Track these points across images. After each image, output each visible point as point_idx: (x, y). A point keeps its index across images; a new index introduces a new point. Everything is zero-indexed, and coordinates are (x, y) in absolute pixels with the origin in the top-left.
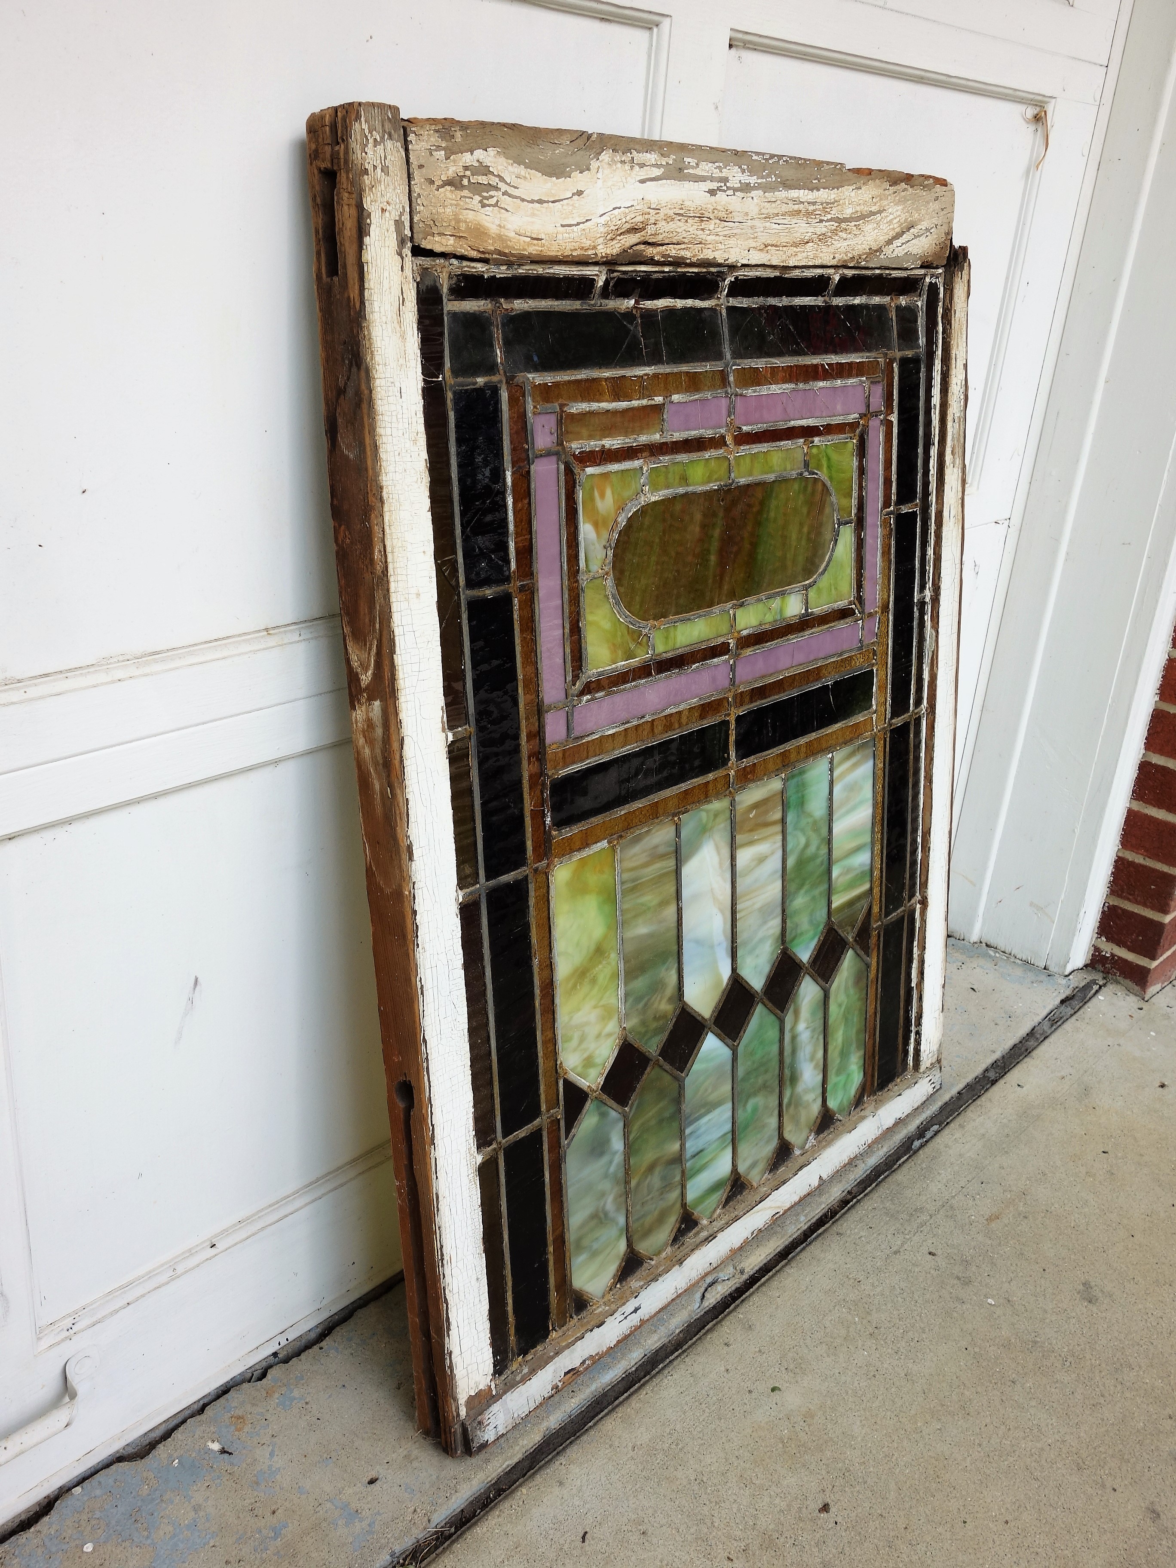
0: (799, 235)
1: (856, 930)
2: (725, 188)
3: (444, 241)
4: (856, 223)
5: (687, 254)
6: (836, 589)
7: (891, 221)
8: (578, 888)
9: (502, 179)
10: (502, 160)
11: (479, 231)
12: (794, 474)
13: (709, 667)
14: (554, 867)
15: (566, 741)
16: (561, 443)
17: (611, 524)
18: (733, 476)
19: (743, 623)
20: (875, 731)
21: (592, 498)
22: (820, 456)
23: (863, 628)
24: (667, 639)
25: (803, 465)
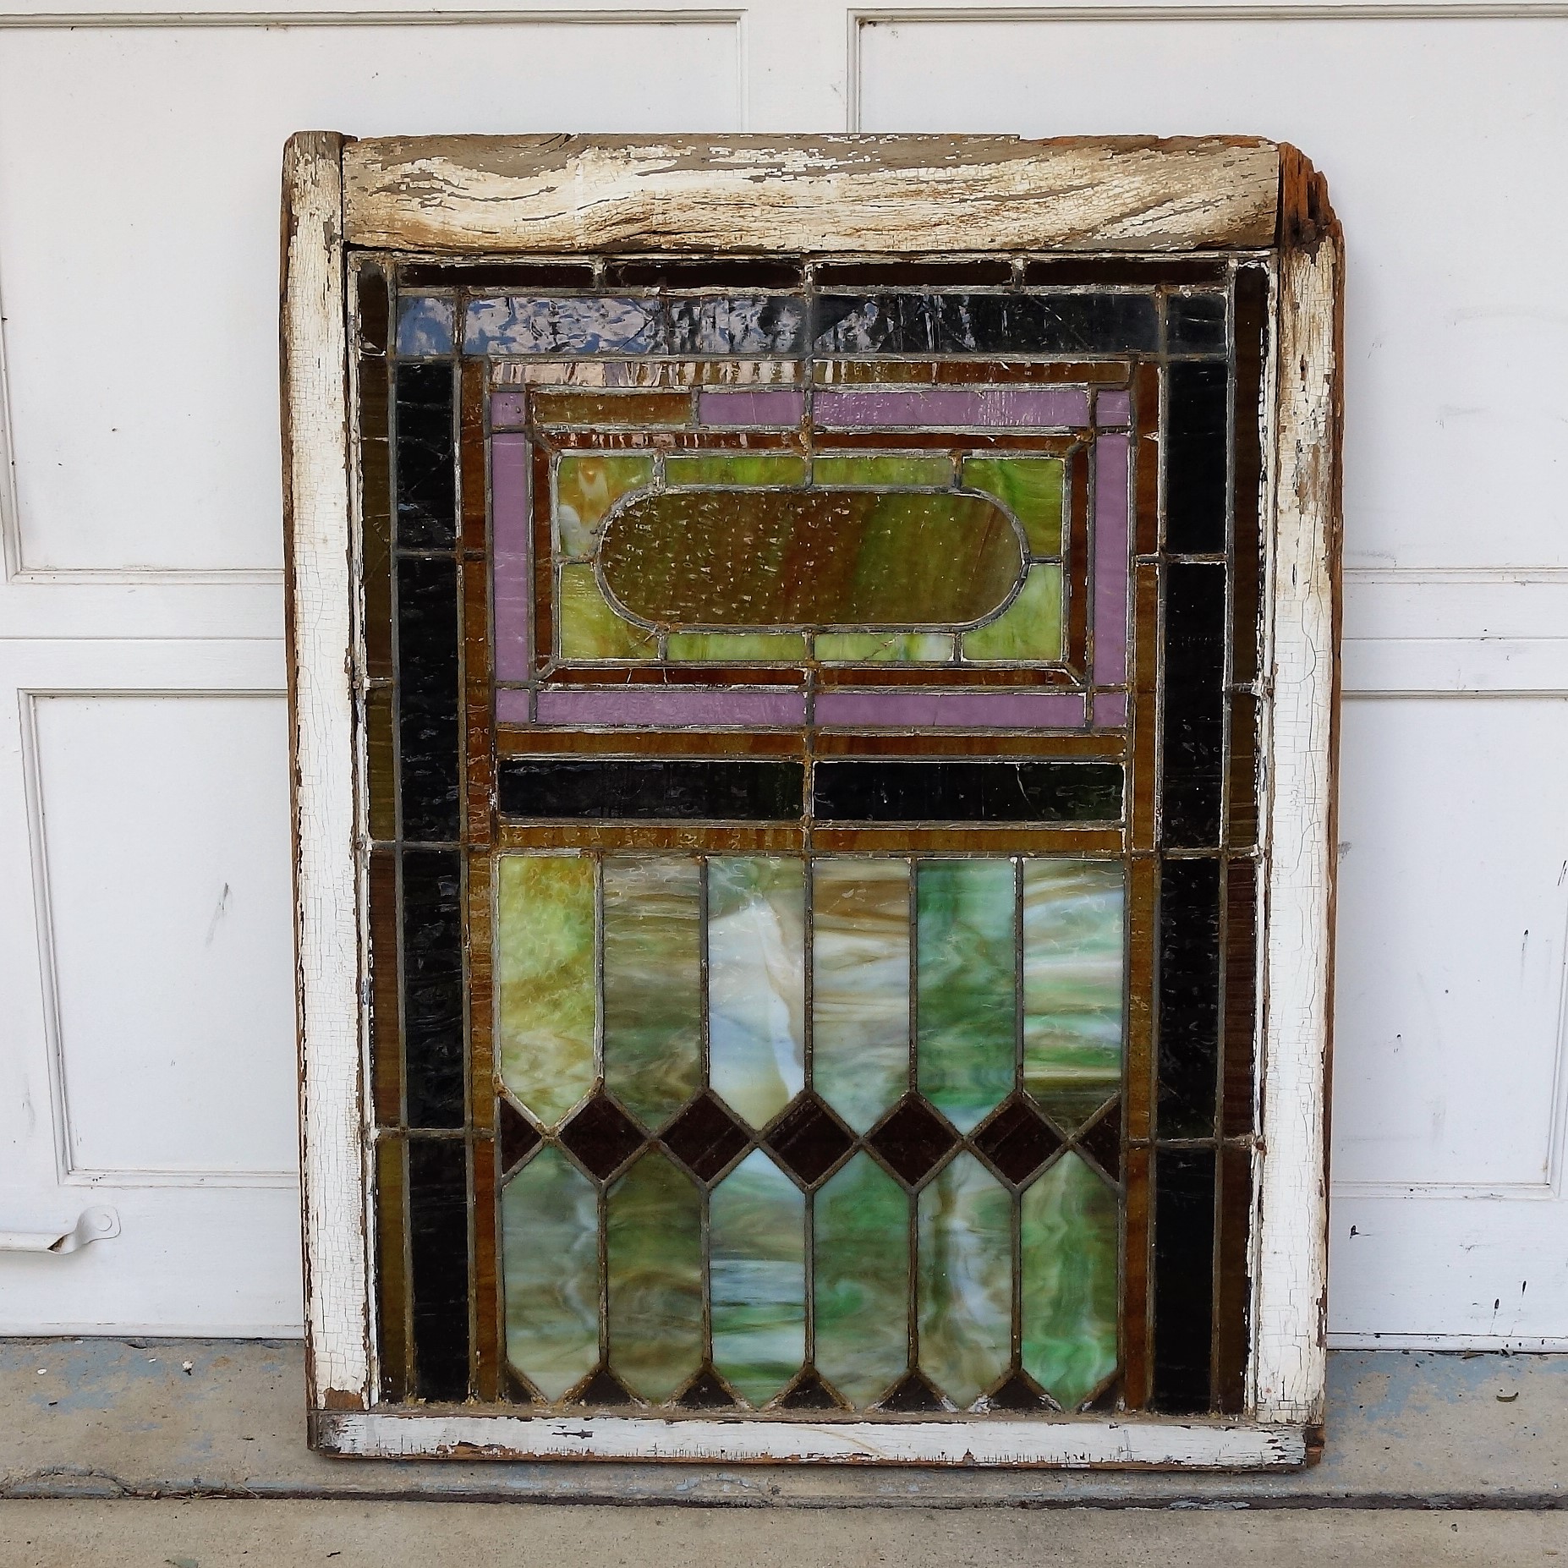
0: (918, 217)
1: (1083, 1129)
2: (780, 174)
3: (375, 237)
4: (1037, 200)
5: (717, 242)
6: (1025, 642)
7: (1117, 196)
8: (536, 889)
9: (447, 182)
10: (450, 167)
11: (419, 228)
12: (930, 489)
13: (763, 693)
14: (498, 853)
15: (525, 724)
16: (529, 422)
17: (604, 510)
18: (808, 479)
19: (831, 654)
20: (1124, 852)
21: (575, 481)
22: (989, 473)
23: (1090, 704)
24: (691, 646)
25: (951, 480)
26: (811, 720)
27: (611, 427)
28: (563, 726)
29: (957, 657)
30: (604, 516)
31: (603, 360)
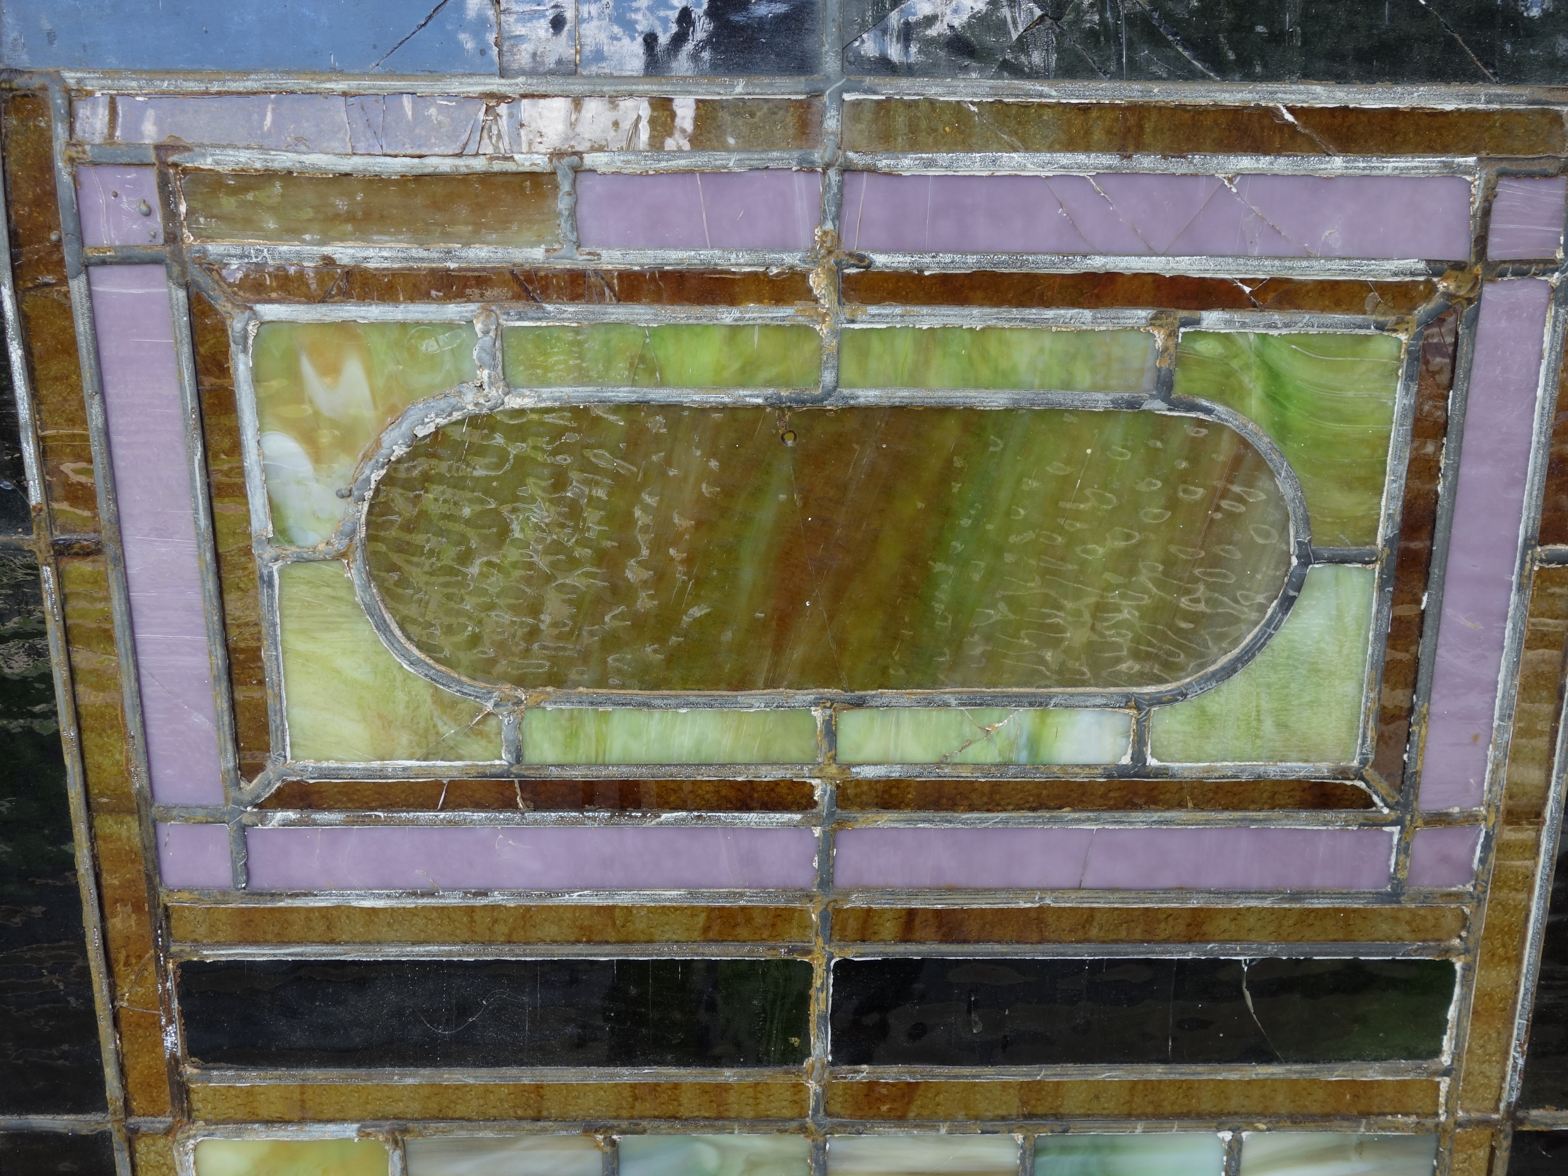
6: (1283, 725)
12: (1101, 401)
13: (730, 828)
14: (189, 1138)
15: (224, 893)
16: (172, 238)
17: (365, 445)
18: (828, 377)
19: (871, 748)
20: (1443, 1118)
21: (295, 376)
22: (1235, 364)
23: (1404, 849)
24: (573, 735)
25: (1148, 381)
26: (826, 881)
27: (370, 253)
28: (305, 895)
29: (1139, 756)
30: (366, 457)
31: (341, 86)
